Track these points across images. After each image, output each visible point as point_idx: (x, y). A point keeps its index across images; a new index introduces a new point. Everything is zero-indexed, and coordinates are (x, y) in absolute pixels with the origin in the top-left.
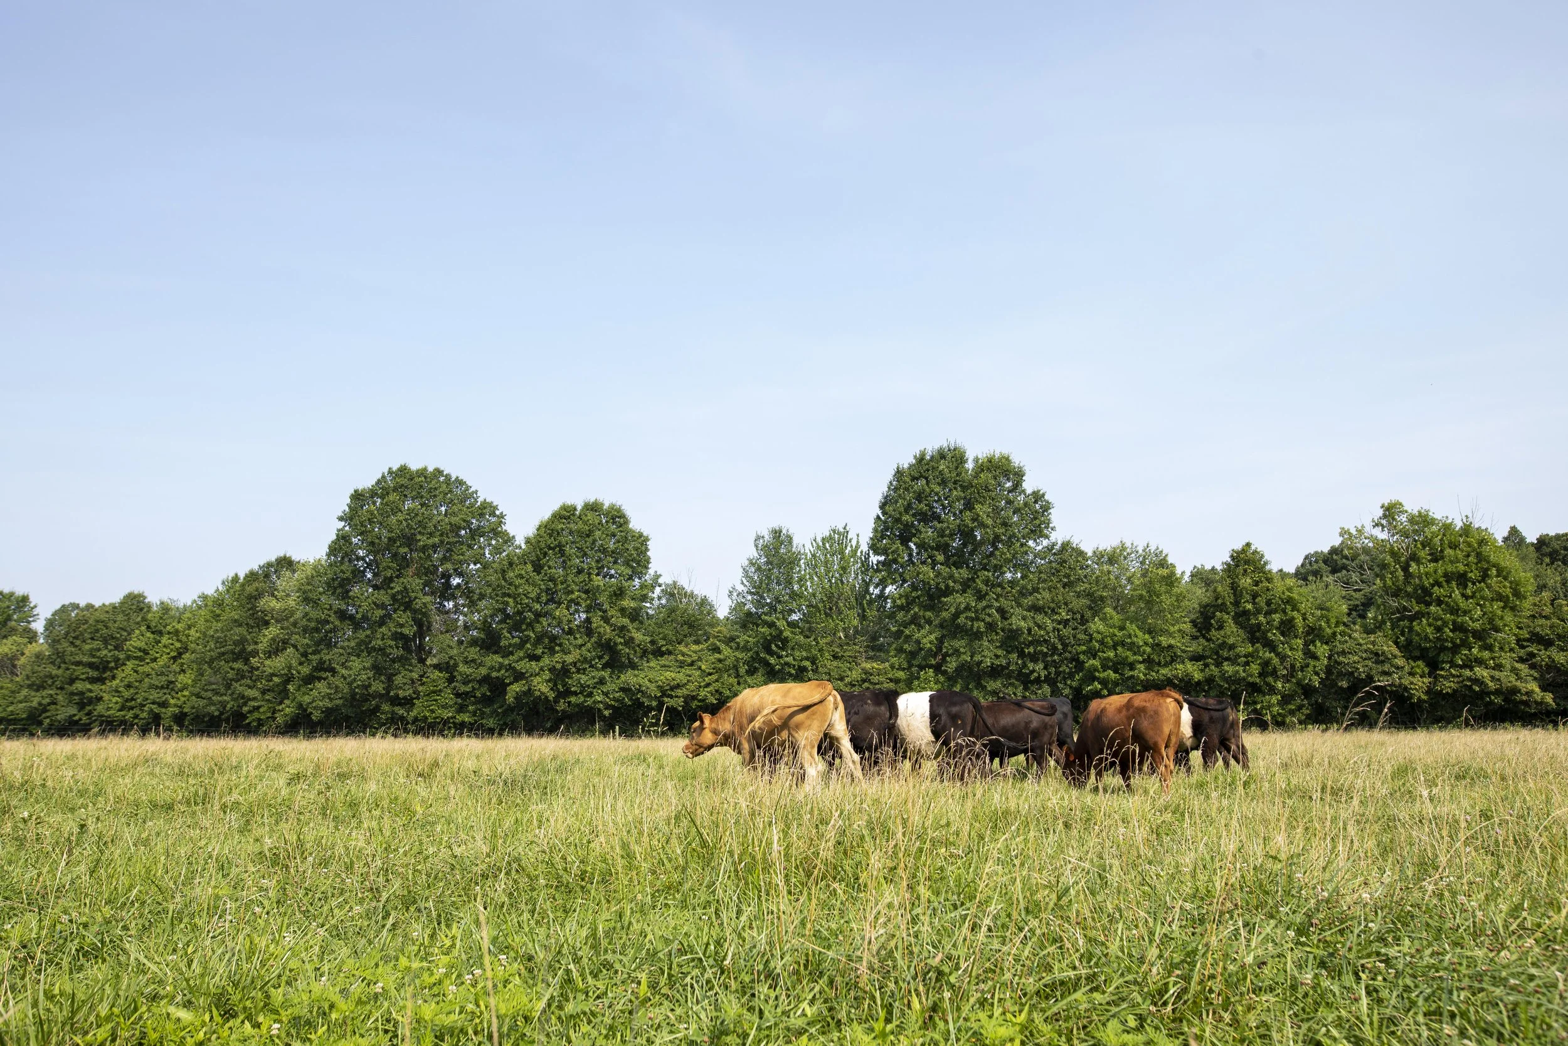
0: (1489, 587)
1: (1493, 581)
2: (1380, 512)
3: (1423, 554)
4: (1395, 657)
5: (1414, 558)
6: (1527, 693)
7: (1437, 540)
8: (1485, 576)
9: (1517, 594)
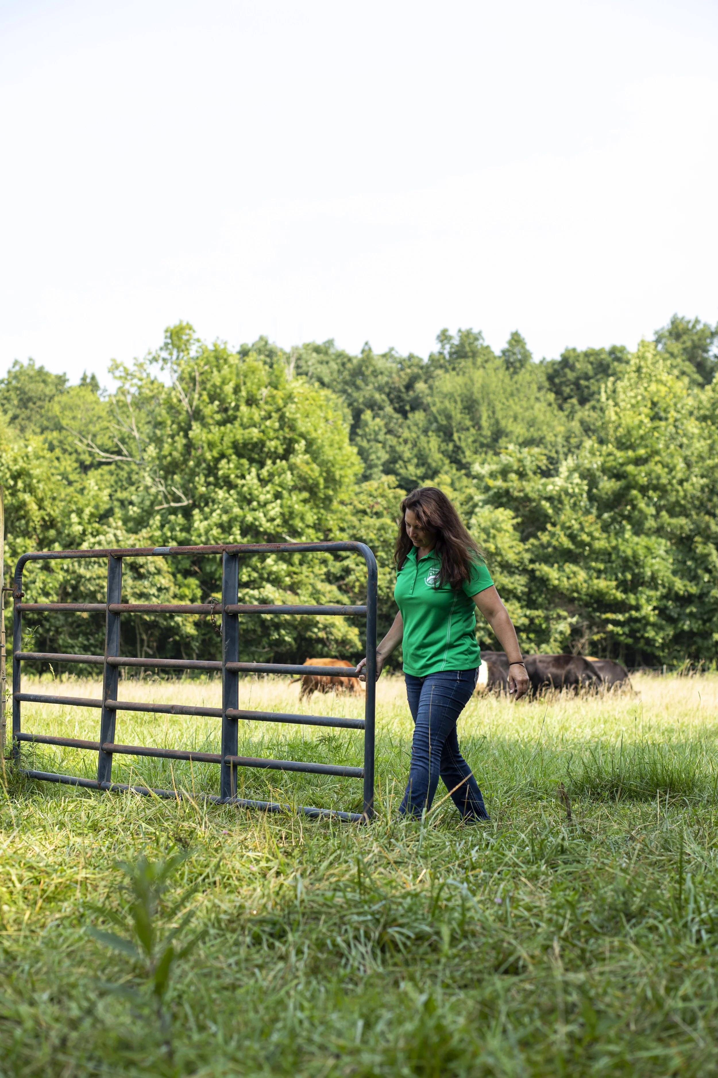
0: (292, 468)
1: (299, 459)
2: (161, 340)
3: (210, 410)
4: (159, 572)
5: (197, 415)
6: (325, 627)
7: (229, 389)
8: (288, 452)
9: (331, 480)
